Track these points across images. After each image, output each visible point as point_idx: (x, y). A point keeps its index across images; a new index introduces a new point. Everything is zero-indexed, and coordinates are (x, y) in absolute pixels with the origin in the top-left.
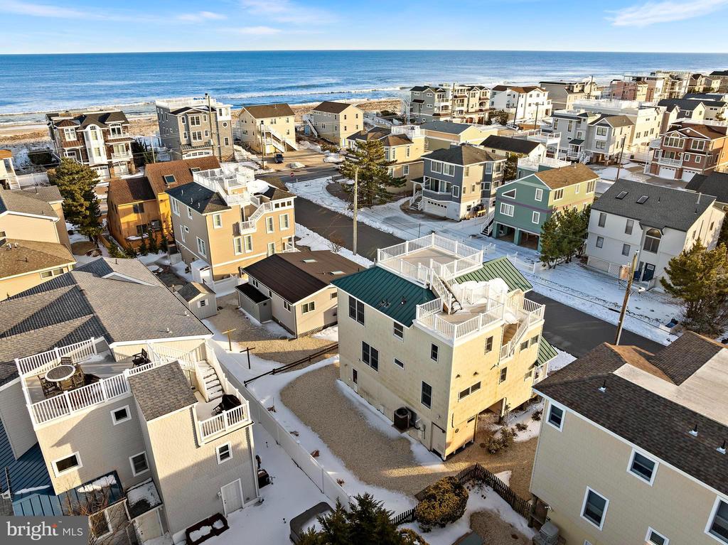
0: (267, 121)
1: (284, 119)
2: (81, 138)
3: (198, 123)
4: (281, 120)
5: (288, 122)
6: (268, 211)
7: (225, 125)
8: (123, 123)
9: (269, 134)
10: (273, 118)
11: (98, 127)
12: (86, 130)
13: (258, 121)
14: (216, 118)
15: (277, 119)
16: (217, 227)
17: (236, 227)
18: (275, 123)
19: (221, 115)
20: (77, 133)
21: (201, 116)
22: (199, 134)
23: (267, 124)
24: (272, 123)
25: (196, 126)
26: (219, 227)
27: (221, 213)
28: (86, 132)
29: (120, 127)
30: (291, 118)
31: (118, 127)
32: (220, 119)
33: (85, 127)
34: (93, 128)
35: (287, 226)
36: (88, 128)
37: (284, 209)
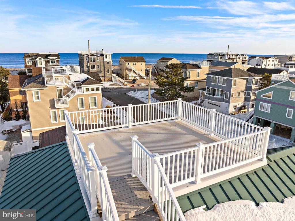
0: (131, 64)
1: (140, 63)
2: (34, 63)
3: (94, 61)
4: (138, 64)
5: (142, 65)
6: (80, 93)
7: (108, 63)
8: (57, 58)
9: (131, 70)
10: (134, 63)
11: (42, 59)
12: (36, 60)
13: (127, 64)
14: (104, 60)
15: (136, 63)
16: (35, 100)
17: (52, 102)
18: (135, 65)
19: (106, 58)
20: (32, 61)
21: (96, 58)
22: (94, 66)
23: (130, 65)
24: (134, 65)
25: (93, 62)
26: (38, 100)
27: (40, 90)
28: (37, 61)
29: (55, 60)
30: (144, 63)
31: (54, 60)
32: (105, 60)
33: (36, 59)
34: (40, 59)
35: (95, 105)
36: (38, 59)
37: (93, 92)
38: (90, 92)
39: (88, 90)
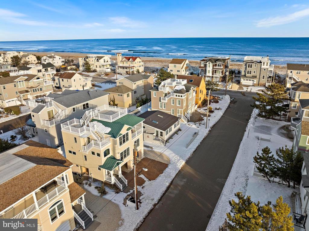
0: (295, 72)
1: (306, 72)
5: (308, 74)
6: (173, 97)
10: (299, 71)
13: (289, 71)
14: (261, 67)
15: (302, 72)
19: (264, 65)
20: (204, 64)
21: (253, 65)
25: (250, 68)
26: (155, 96)
27: (156, 92)
31: (220, 64)
35: (180, 105)
36: (208, 63)
37: (179, 97)
38: (178, 97)
39: (176, 96)
